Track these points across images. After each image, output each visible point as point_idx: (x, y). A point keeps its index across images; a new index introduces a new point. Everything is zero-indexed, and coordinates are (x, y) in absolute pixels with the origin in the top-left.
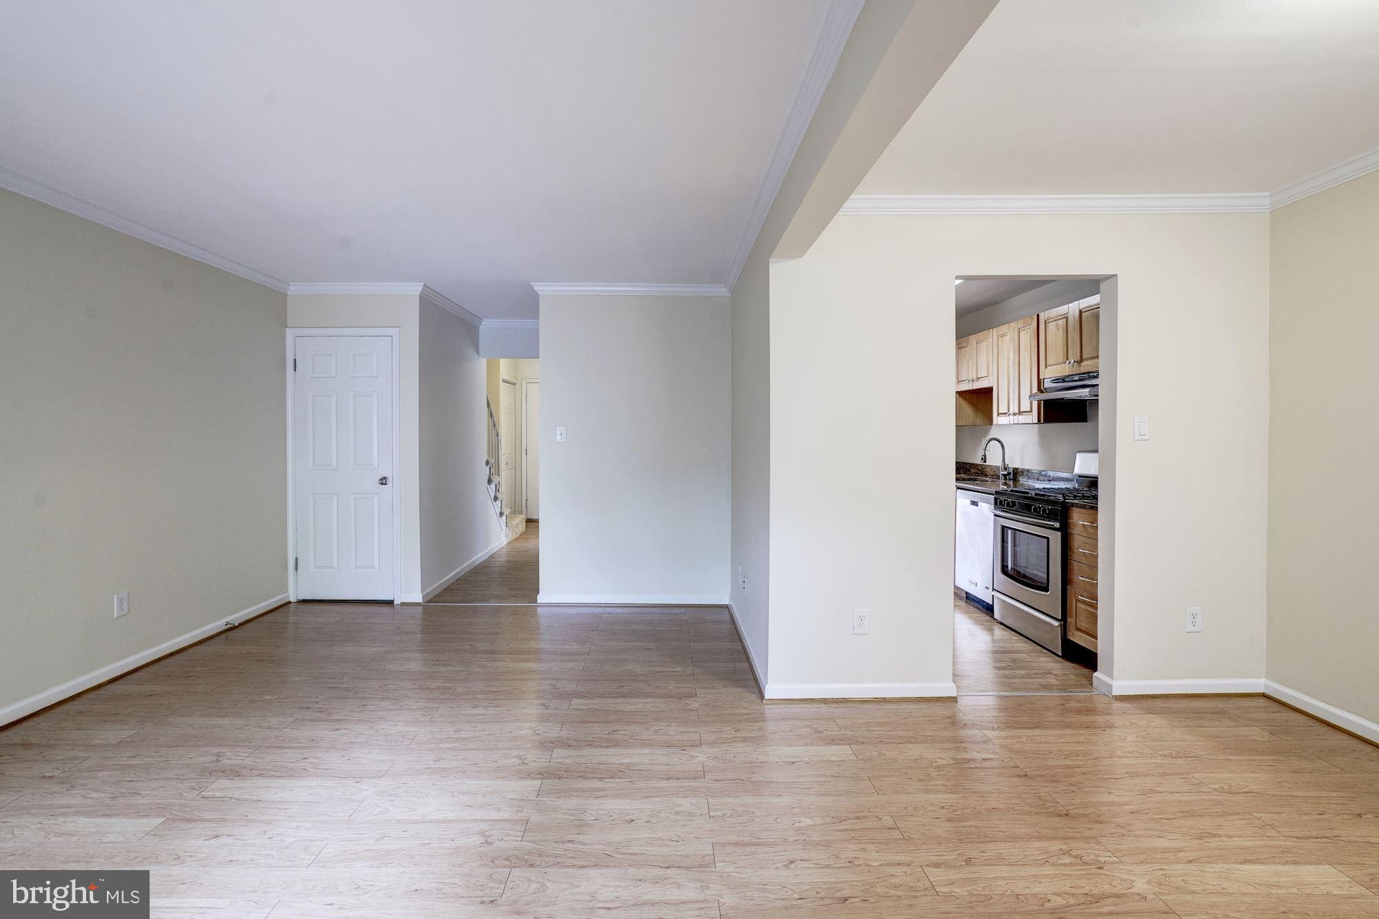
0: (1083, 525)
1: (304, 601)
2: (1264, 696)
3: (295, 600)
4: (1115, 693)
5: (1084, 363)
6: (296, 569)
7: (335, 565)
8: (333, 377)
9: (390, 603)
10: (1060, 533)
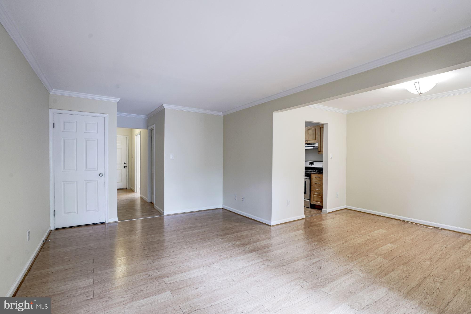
0: (316, 177)
1: (57, 229)
2: (346, 209)
3: (54, 229)
4: (328, 212)
5: (308, 141)
6: (54, 215)
7: (76, 212)
8: (76, 132)
9: (104, 223)
10: (309, 180)
